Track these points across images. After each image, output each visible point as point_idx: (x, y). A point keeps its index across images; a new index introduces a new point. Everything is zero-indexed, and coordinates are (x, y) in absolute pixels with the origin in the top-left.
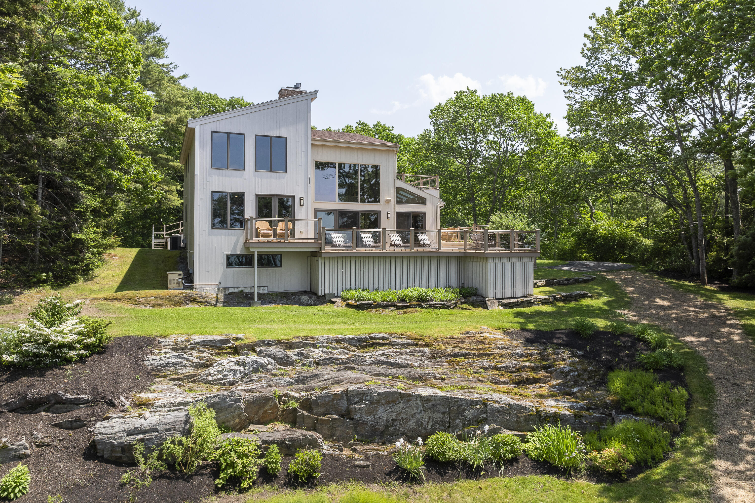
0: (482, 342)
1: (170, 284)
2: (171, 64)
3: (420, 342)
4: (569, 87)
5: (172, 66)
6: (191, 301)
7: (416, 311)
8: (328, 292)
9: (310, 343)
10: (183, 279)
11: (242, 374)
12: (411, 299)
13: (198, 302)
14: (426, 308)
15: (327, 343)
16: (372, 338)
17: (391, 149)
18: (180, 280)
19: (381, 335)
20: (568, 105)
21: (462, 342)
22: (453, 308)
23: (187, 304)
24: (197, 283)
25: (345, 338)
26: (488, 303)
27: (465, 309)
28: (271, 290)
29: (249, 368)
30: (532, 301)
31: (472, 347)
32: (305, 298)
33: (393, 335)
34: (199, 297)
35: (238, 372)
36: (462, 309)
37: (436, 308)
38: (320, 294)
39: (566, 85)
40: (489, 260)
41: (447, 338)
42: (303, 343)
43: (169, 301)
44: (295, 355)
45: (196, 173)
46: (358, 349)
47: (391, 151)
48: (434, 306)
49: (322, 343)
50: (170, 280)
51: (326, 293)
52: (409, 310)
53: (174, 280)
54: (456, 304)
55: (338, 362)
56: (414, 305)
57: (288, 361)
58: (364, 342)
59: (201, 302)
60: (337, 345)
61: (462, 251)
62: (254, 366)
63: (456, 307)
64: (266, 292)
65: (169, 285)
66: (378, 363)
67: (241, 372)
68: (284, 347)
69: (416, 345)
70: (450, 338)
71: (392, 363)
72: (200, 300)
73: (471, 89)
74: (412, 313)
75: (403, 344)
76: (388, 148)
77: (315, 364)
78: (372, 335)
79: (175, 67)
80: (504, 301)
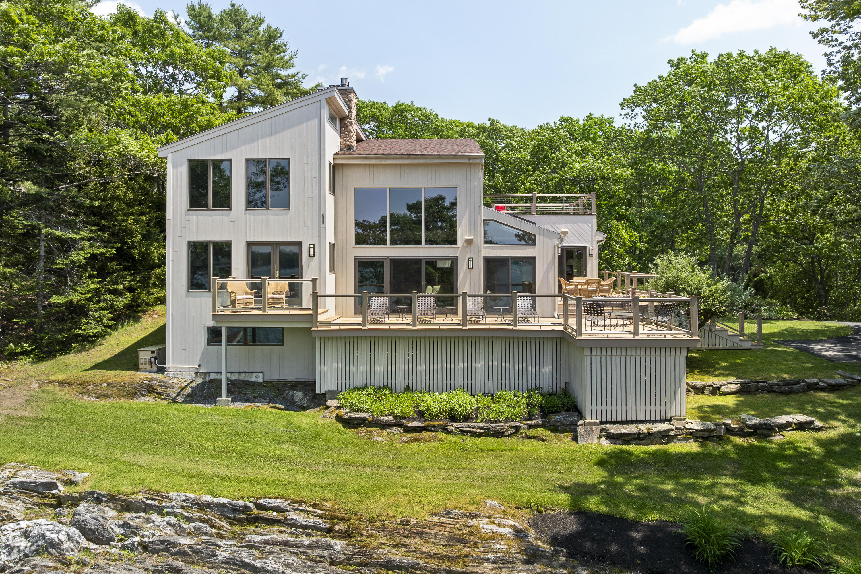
0: (463, 541)
1: (141, 364)
2: (298, 73)
3: (340, 527)
4: (824, 23)
5: (300, 75)
6: (149, 392)
7: (434, 438)
8: (331, 389)
9: (155, 506)
10: (156, 358)
11: (21, 554)
12: (432, 417)
13: (157, 393)
14: (455, 434)
15: (183, 507)
16: (259, 507)
17: (471, 161)
18: (153, 360)
19: (276, 503)
20: (826, 55)
21: (421, 534)
22: (509, 436)
23: (143, 395)
24: (170, 365)
25: (213, 503)
26: (581, 430)
27: (534, 437)
28: (268, 378)
29: (32, 545)
30: (672, 433)
31: (434, 550)
32: (299, 395)
33: (297, 506)
34: (162, 386)
35: (15, 551)
36: (529, 437)
37: (473, 434)
38: (318, 391)
39: (816, 19)
40: (587, 352)
41: (396, 523)
42: (147, 505)
43: (121, 390)
44: (119, 526)
45: (168, 218)
46: (231, 524)
47: (470, 164)
48: (468, 432)
49: (173, 507)
50: (142, 359)
51: (327, 389)
52: (424, 434)
53: (145, 359)
54: (517, 429)
55: (173, 550)
56: (434, 426)
57: (103, 536)
58: (242, 512)
59: (160, 394)
60: (196, 515)
61: (561, 328)
62: (40, 543)
63: (516, 432)
64: (260, 380)
65: (140, 366)
66: (234, 564)
67: (19, 551)
68: (119, 507)
69: (329, 531)
70: (402, 523)
71: (257, 568)
72: (160, 390)
73: (698, 52)
74: (425, 440)
75: (305, 527)
76: (467, 161)
77: (140, 548)
78: (262, 501)
79: (304, 77)
80: (614, 429)
